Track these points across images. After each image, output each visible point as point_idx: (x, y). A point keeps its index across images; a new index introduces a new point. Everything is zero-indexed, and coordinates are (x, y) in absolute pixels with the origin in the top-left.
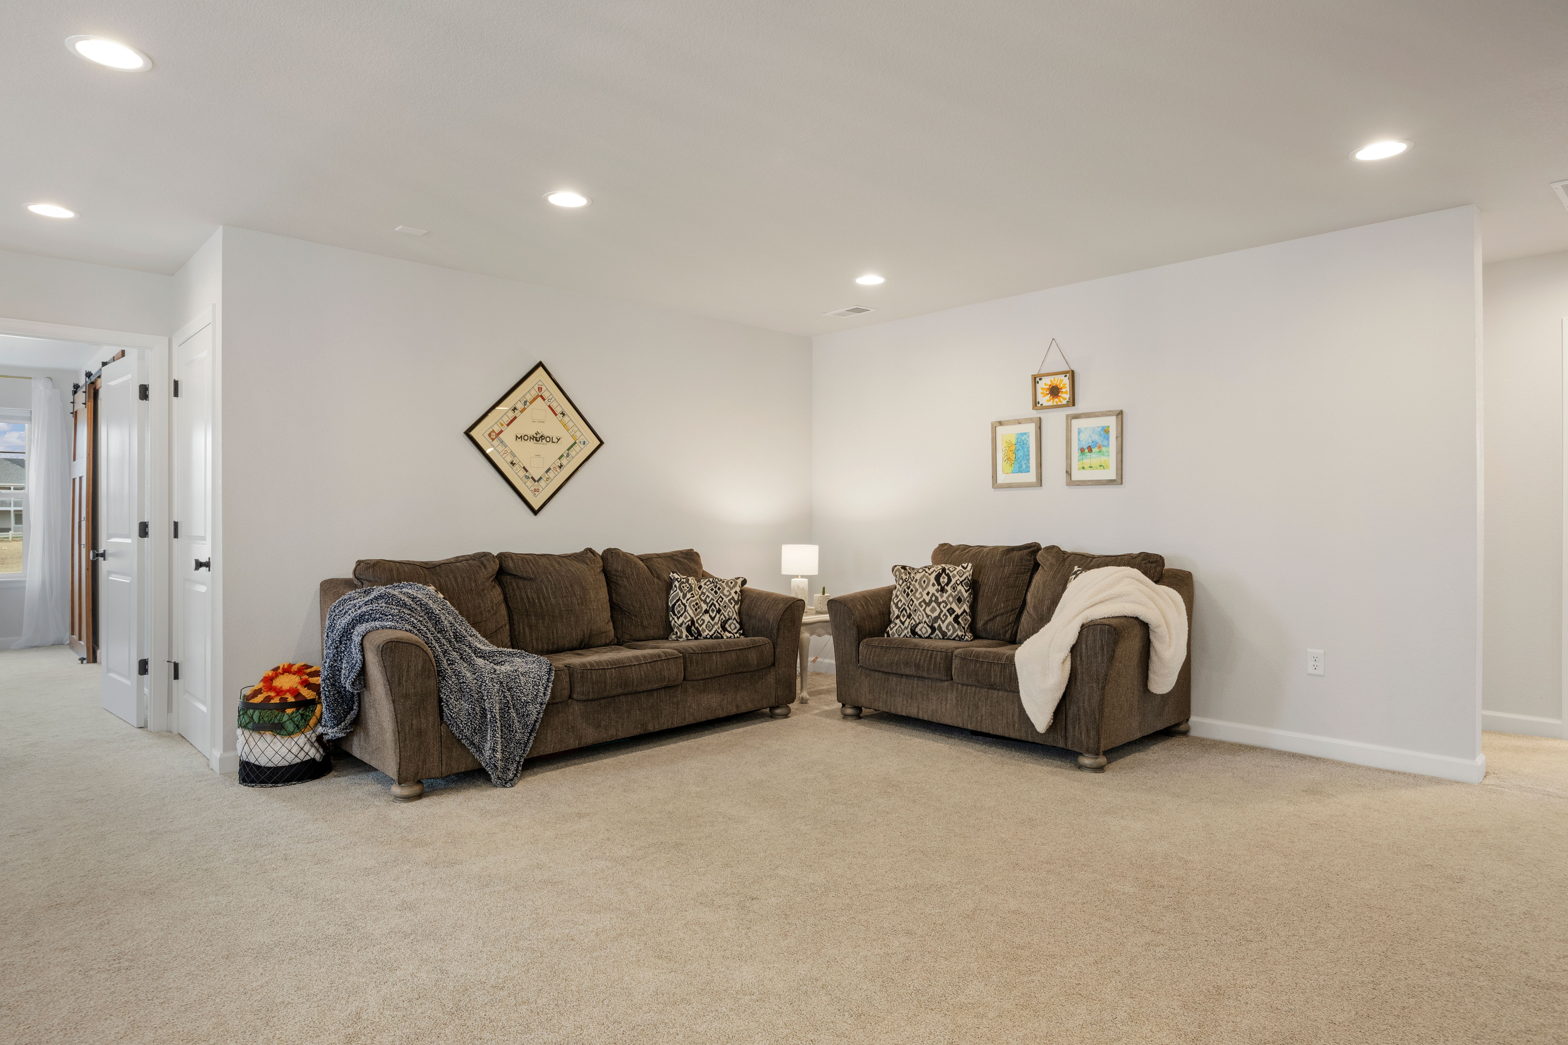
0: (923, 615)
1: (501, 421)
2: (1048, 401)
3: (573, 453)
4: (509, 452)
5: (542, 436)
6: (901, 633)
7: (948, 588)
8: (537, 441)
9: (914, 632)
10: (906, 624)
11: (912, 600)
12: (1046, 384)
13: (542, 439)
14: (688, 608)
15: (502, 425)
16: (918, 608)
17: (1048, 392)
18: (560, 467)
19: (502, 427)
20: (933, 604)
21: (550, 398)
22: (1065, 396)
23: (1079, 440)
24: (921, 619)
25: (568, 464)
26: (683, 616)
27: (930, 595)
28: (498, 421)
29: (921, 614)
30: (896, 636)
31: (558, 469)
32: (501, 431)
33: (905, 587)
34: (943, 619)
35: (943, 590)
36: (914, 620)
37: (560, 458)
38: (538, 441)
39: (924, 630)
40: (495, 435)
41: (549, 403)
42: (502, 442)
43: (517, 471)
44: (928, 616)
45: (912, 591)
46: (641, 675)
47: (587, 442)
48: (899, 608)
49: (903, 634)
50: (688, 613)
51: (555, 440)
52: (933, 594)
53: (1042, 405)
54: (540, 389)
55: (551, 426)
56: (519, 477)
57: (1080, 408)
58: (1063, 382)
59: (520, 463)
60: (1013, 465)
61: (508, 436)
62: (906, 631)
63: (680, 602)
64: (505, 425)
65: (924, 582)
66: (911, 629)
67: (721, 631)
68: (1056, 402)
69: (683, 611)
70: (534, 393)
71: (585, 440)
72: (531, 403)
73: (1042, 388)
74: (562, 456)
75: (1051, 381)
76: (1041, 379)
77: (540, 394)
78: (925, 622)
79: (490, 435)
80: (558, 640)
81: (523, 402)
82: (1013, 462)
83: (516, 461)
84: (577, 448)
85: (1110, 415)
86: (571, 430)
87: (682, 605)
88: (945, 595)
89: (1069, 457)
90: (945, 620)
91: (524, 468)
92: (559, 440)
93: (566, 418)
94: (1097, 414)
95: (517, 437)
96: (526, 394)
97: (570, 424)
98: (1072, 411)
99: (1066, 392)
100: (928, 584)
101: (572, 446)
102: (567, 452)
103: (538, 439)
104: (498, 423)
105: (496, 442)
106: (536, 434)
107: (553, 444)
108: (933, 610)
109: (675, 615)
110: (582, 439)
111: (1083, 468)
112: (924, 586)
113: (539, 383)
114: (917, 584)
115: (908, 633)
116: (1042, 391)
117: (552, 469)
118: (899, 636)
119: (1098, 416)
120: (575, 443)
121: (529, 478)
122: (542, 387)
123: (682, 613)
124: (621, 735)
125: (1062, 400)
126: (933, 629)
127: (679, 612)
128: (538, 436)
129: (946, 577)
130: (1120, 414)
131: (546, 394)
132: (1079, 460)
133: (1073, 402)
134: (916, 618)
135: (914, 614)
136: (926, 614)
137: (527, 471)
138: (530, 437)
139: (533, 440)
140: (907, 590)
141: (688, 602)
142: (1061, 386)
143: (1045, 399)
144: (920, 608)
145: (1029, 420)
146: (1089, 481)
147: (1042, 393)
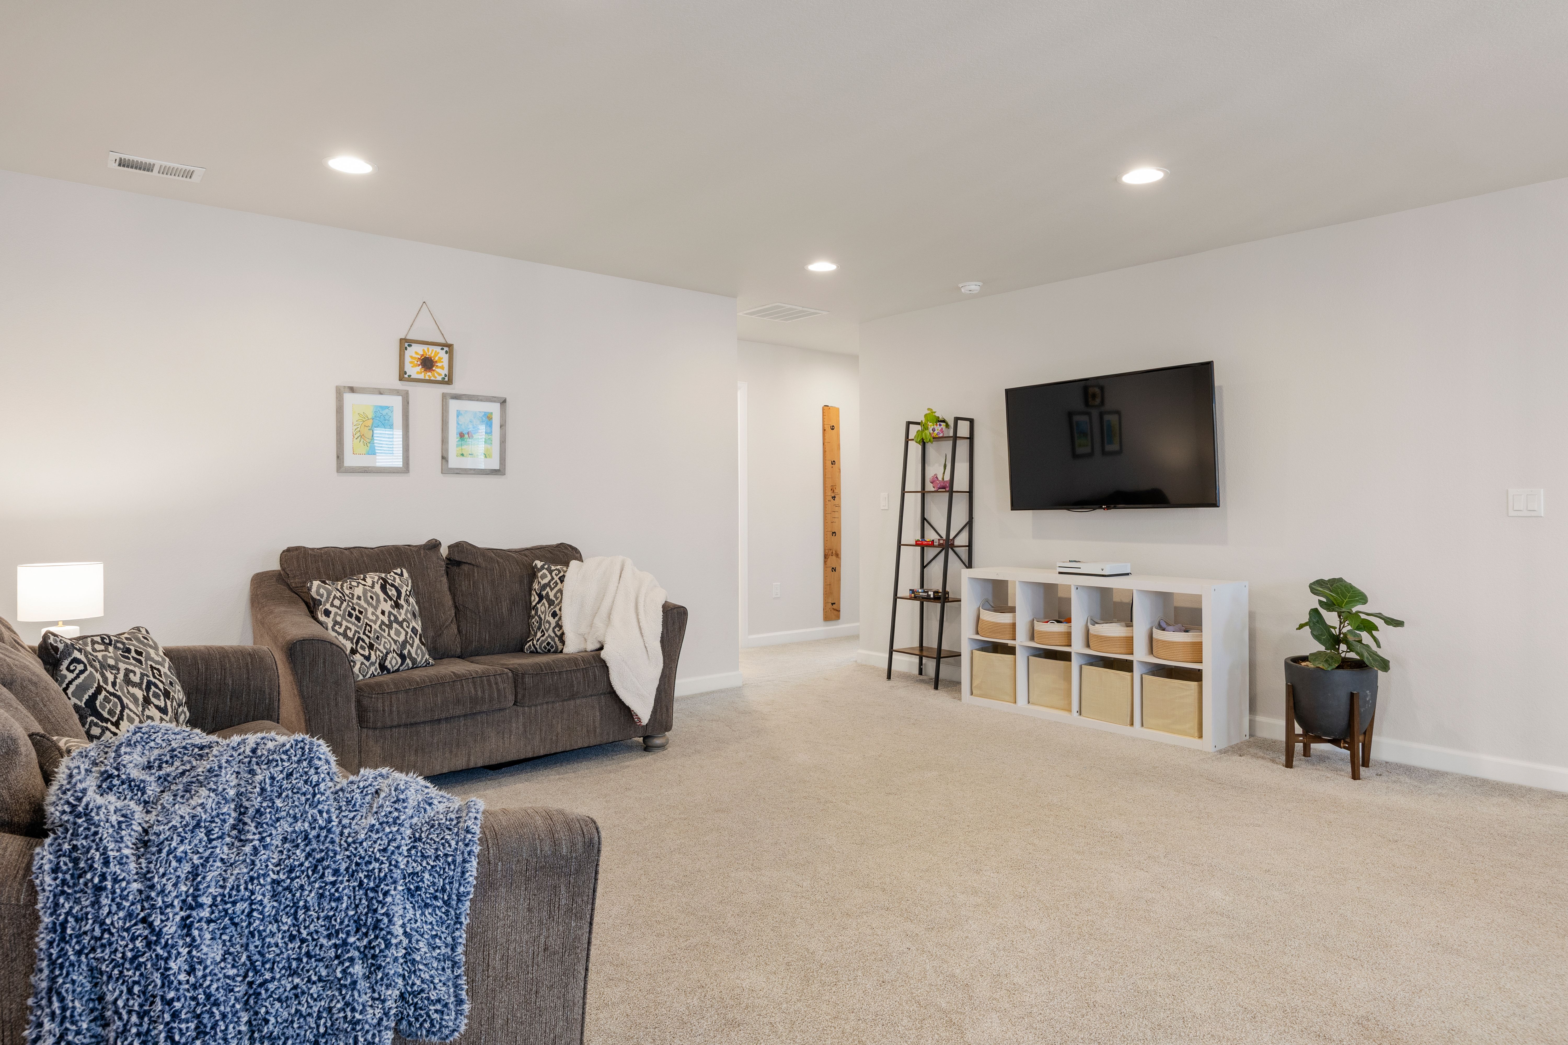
0: (389, 641)
2: (418, 373)
6: (368, 672)
7: (402, 602)
9: (383, 667)
10: (373, 658)
11: (367, 624)
12: (416, 353)
14: (125, 701)
16: (380, 633)
17: (419, 363)
20: (395, 625)
22: (440, 371)
23: (458, 423)
24: (388, 647)
26: (125, 718)
27: (387, 614)
29: (386, 640)
30: (361, 677)
33: (349, 609)
34: (411, 642)
35: (397, 606)
36: (379, 650)
39: (394, 662)
44: (395, 642)
45: (361, 612)
48: (351, 640)
49: (370, 672)
50: (131, 710)
52: (390, 613)
53: (409, 376)
57: (456, 388)
58: (439, 355)
60: (369, 445)
62: (373, 668)
63: (104, 693)
65: (372, 598)
66: (380, 664)
68: (429, 376)
69: (119, 708)
73: (411, 357)
75: (424, 350)
76: (410, 346)
78: (394, 650)
82: (368, 441)
85: (495, 402)
87: (112, 698)
88: (403, 612)
89: (444, 441)
90: (413, 644)
94: (480, 398)
98: (447, 389)
99: (442, 368)
100: (378, 601)
108: (398, 633)
109: (107, 720)
111: (462, 455)
112: (374, 603)
114: (362, 602)
115: (376, 670)
116: (410, 360)
118: (364, 676)
119: (481, 401)
123: (118, 712)
125: (436, 375)
126: (403, 657)
127: (111, 712)
129: (393, 589)
130: (504, 402)
132: (457, 446)
133: (448, 380)
134: (381, 648)
135: (377, 643)
136: (392, 639)
140: (352, 612)
141: (117, 688)
142: (436, 359)
143: (415, 371)
144: (382, 633)
145: (397, 392)
146: (471, 469)
147: (411, 362)
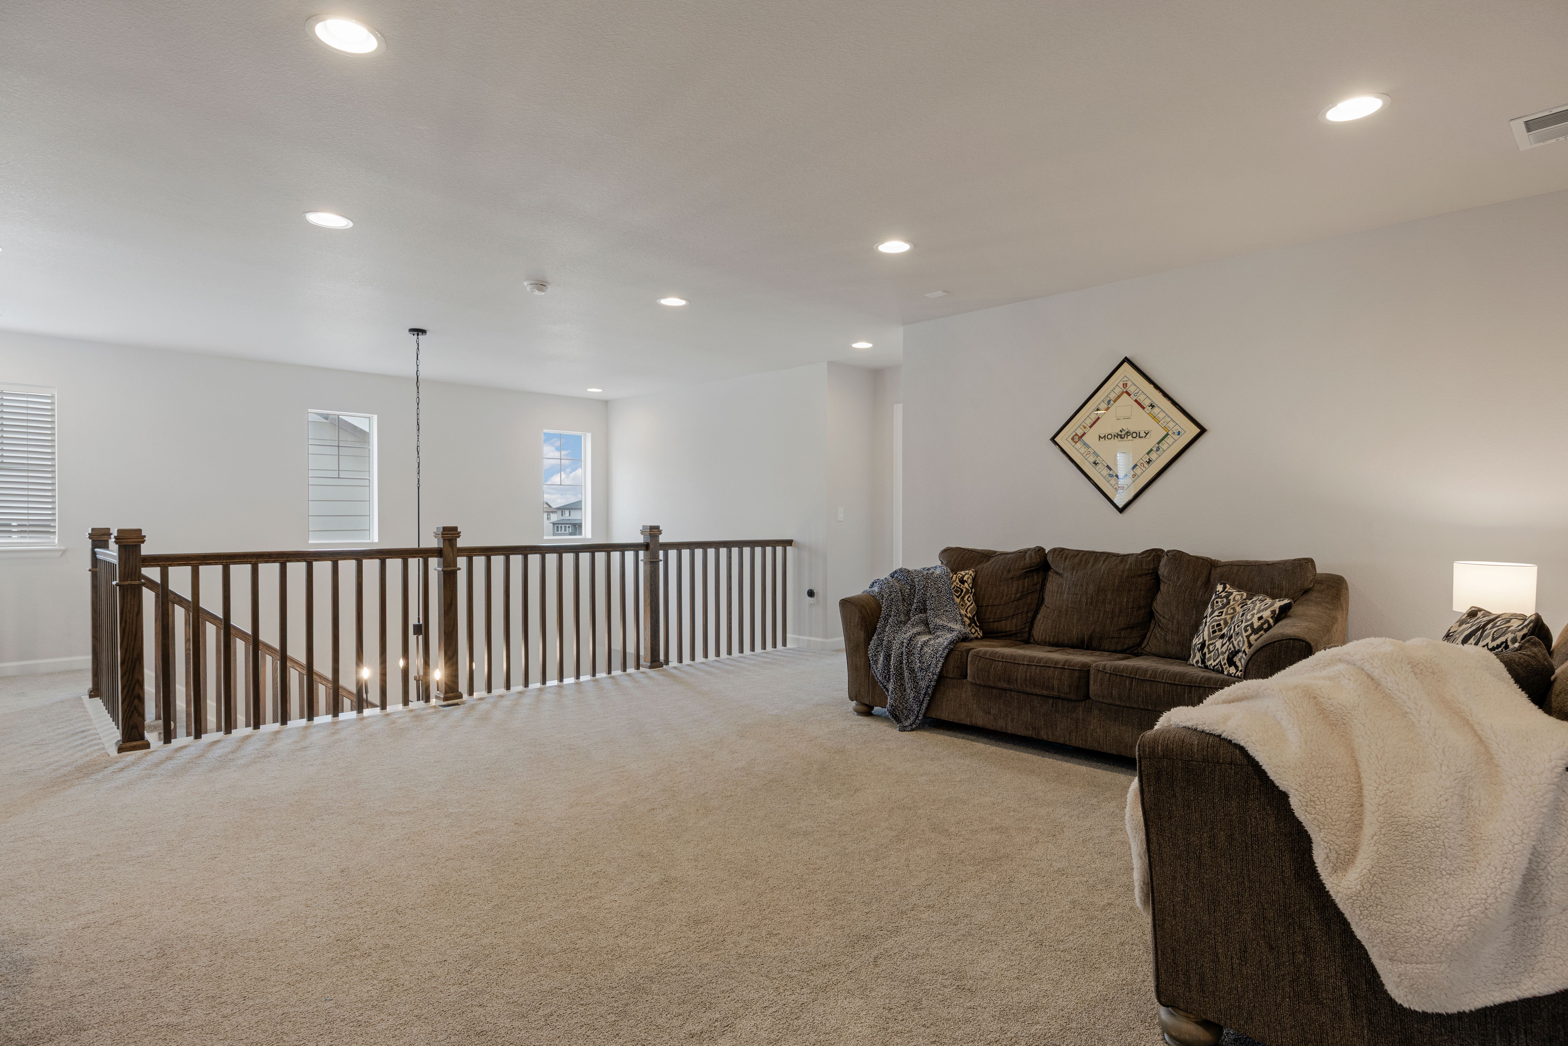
1: (1084, 424)
3: (1164, 446)
4: (1092, 452)
5: (1128, 432)
8: (1121, 438)
13: (1128, 436)
15: (1085, 427)
18: (1148, 463)
19: (1084, 430)
21: (1136, 392)
25: (1157, 458)
28: (1081, 425)
31: (1146, 465)
32: (1085, 434)
37: (1148, 453)
38: (1123, 438)
40: (1078, 438)
41: (1135, 398)
42: (1085, 444)
43: (1101, 470)
46: (1026, 676)
47: (1183, 432)
51: (1143, 434)
54: (1125, 385)
55: (1140, 421)
56: (1102, 475)
59: (1103, 462)
61: (1091, 438)
64: (1087, 427)
67: (1225, 664)
70: (1118, 391)
71: (1180, 430)
72: (1115, 401)
74: (1151, 450)
77: (1125, 390)
79: (1073, 439)
80: (1058, 635)
81: (1106, 402)
83: (1100, 460)
84: (1169, 440)
86: (1162, 422)
91: (1108, 466)
92: (1147, 434)
93: (1156, 410)
95: (1100, 437)
96: (1109, 394)
97: (1162, 415)
101: (1163, 439)
102: (1157, 445)
103: (1123, 436)
104: (1081, 427)
105: (1079, 445)
106: (1121, 431)
107: (1141, 439)
110: (1176, 429)
113: (1123, 380)
117: (1139, 465)
120: (1167, 434)
121: (1113, 476)
122: (1127, 382)
124: (1010, 730)
128: (1123, 433)
131: (1131, 389)
137: (1110, 469)
138: (1115, 436)
139: (1117, 437)
